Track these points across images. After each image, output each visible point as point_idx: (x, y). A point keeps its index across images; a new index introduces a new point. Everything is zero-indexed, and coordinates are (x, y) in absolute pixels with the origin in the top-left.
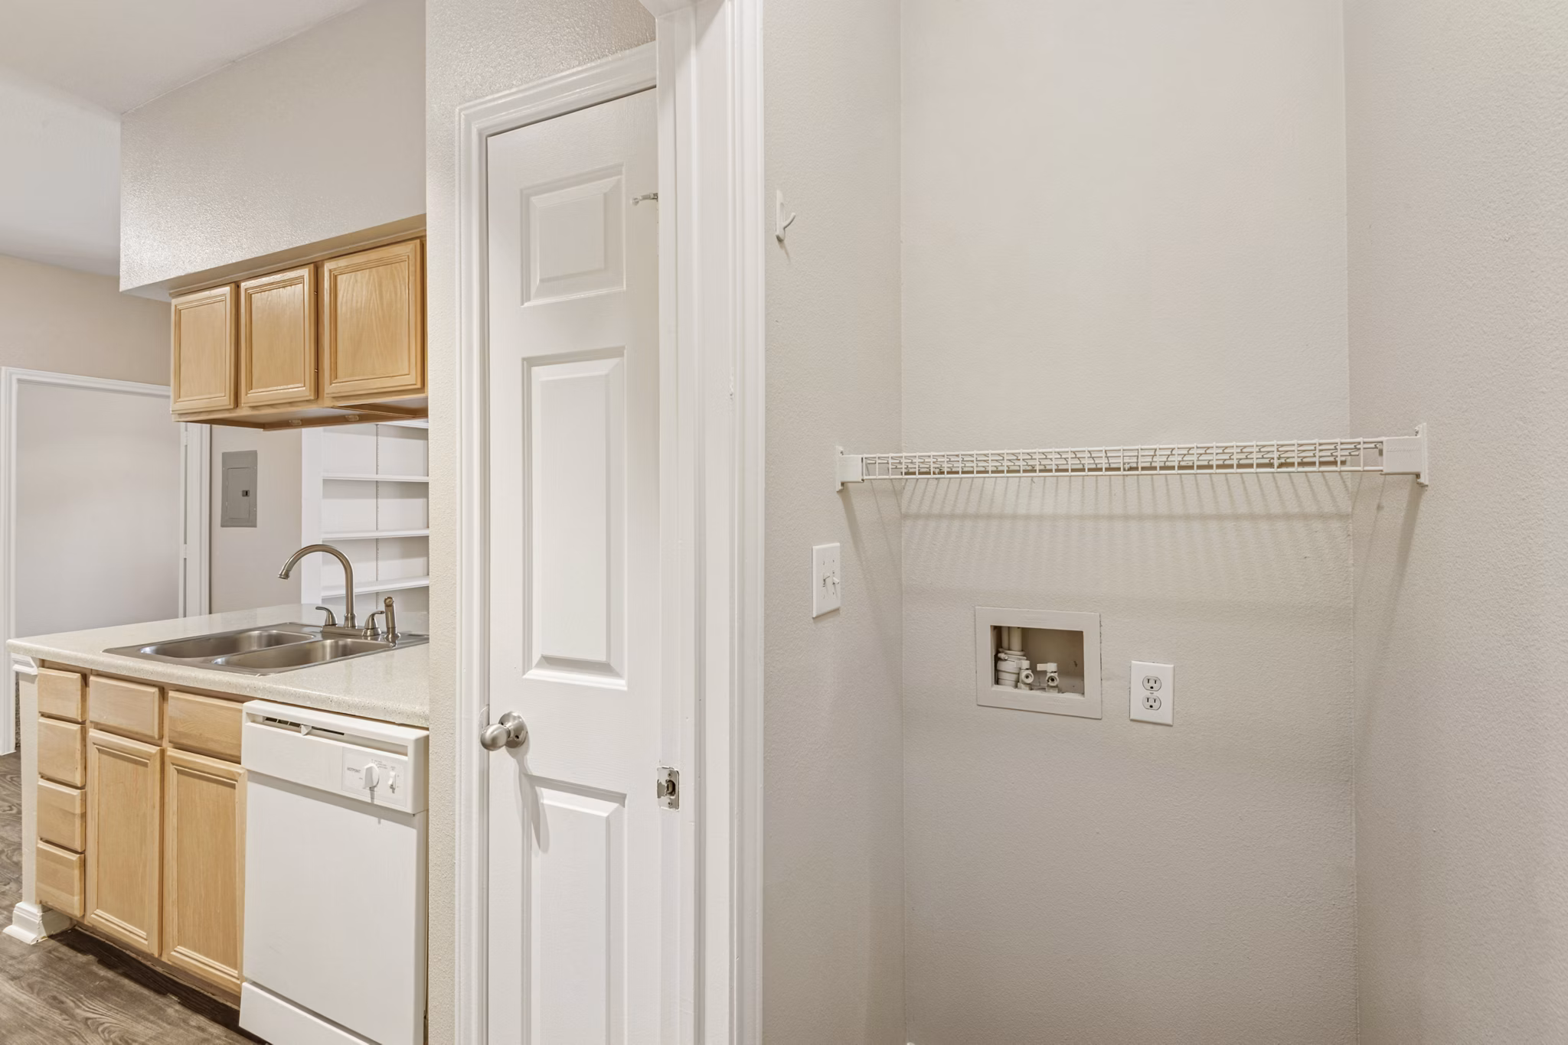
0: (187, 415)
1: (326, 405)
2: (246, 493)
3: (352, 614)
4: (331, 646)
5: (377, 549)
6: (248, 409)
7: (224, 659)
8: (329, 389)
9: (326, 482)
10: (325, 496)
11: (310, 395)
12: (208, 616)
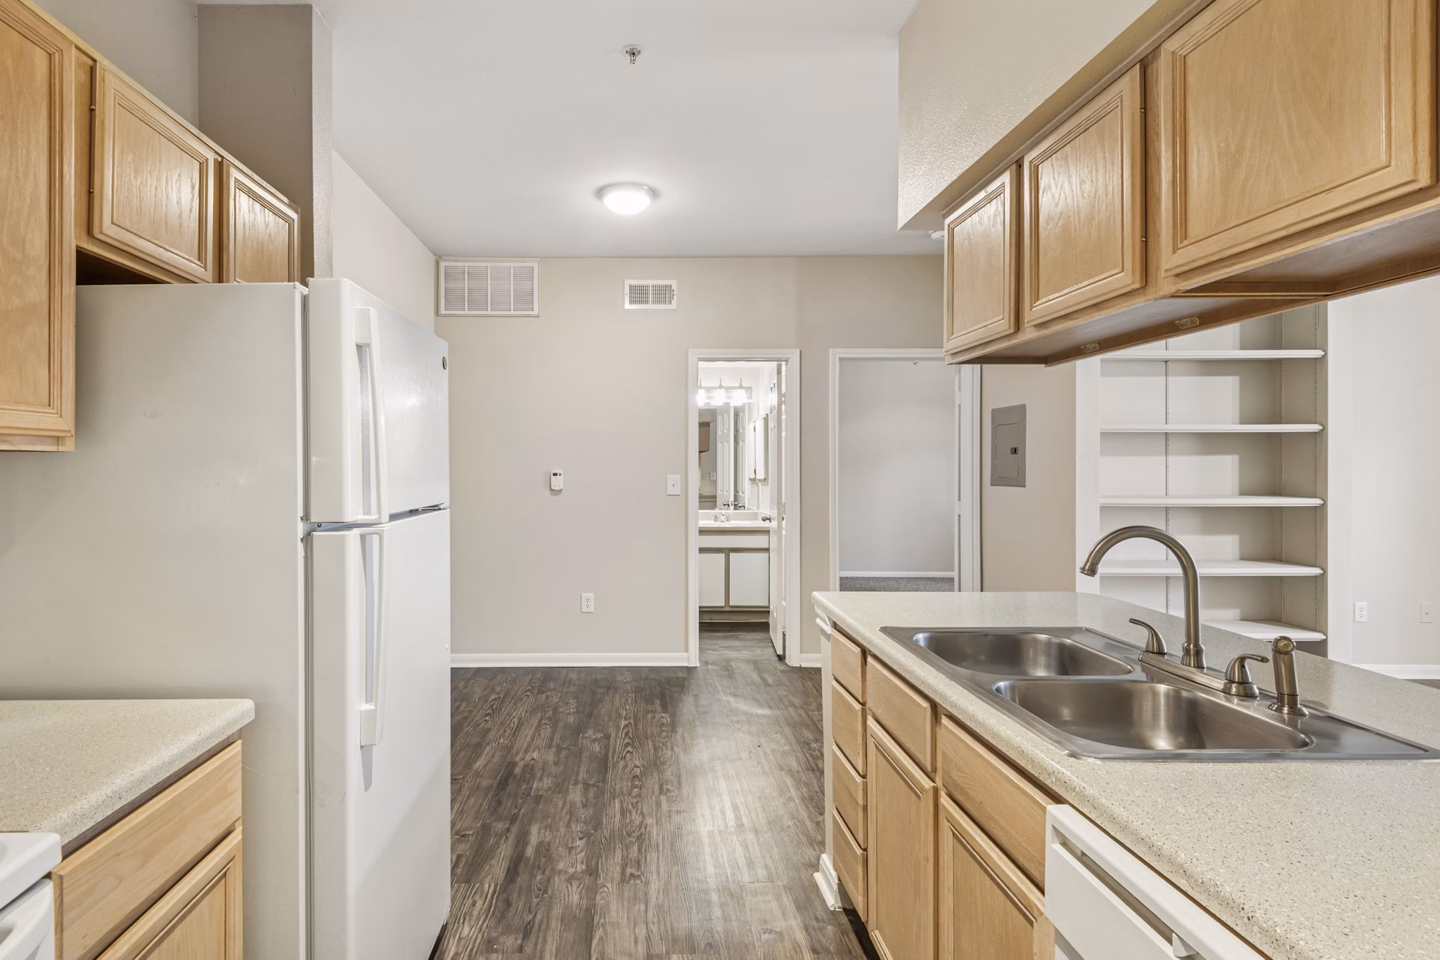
0: (959, 355)
1: (1162, 293)
2: (1015, 451)
3: (1197, 645)
4: (1167, 695)
5: (1167, 520)
6: (1033, 328)
7: (1007, 683)
8: (1168, 259)
9: (1104, 435)
10: (1103, 453)
11: (1133, 283)
12: (979, 593)
